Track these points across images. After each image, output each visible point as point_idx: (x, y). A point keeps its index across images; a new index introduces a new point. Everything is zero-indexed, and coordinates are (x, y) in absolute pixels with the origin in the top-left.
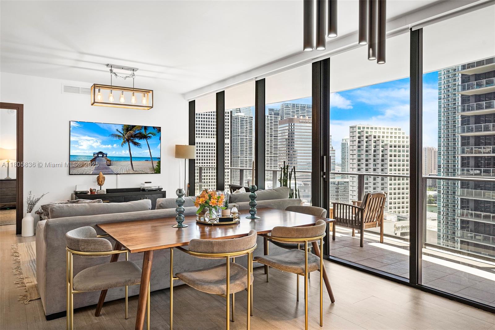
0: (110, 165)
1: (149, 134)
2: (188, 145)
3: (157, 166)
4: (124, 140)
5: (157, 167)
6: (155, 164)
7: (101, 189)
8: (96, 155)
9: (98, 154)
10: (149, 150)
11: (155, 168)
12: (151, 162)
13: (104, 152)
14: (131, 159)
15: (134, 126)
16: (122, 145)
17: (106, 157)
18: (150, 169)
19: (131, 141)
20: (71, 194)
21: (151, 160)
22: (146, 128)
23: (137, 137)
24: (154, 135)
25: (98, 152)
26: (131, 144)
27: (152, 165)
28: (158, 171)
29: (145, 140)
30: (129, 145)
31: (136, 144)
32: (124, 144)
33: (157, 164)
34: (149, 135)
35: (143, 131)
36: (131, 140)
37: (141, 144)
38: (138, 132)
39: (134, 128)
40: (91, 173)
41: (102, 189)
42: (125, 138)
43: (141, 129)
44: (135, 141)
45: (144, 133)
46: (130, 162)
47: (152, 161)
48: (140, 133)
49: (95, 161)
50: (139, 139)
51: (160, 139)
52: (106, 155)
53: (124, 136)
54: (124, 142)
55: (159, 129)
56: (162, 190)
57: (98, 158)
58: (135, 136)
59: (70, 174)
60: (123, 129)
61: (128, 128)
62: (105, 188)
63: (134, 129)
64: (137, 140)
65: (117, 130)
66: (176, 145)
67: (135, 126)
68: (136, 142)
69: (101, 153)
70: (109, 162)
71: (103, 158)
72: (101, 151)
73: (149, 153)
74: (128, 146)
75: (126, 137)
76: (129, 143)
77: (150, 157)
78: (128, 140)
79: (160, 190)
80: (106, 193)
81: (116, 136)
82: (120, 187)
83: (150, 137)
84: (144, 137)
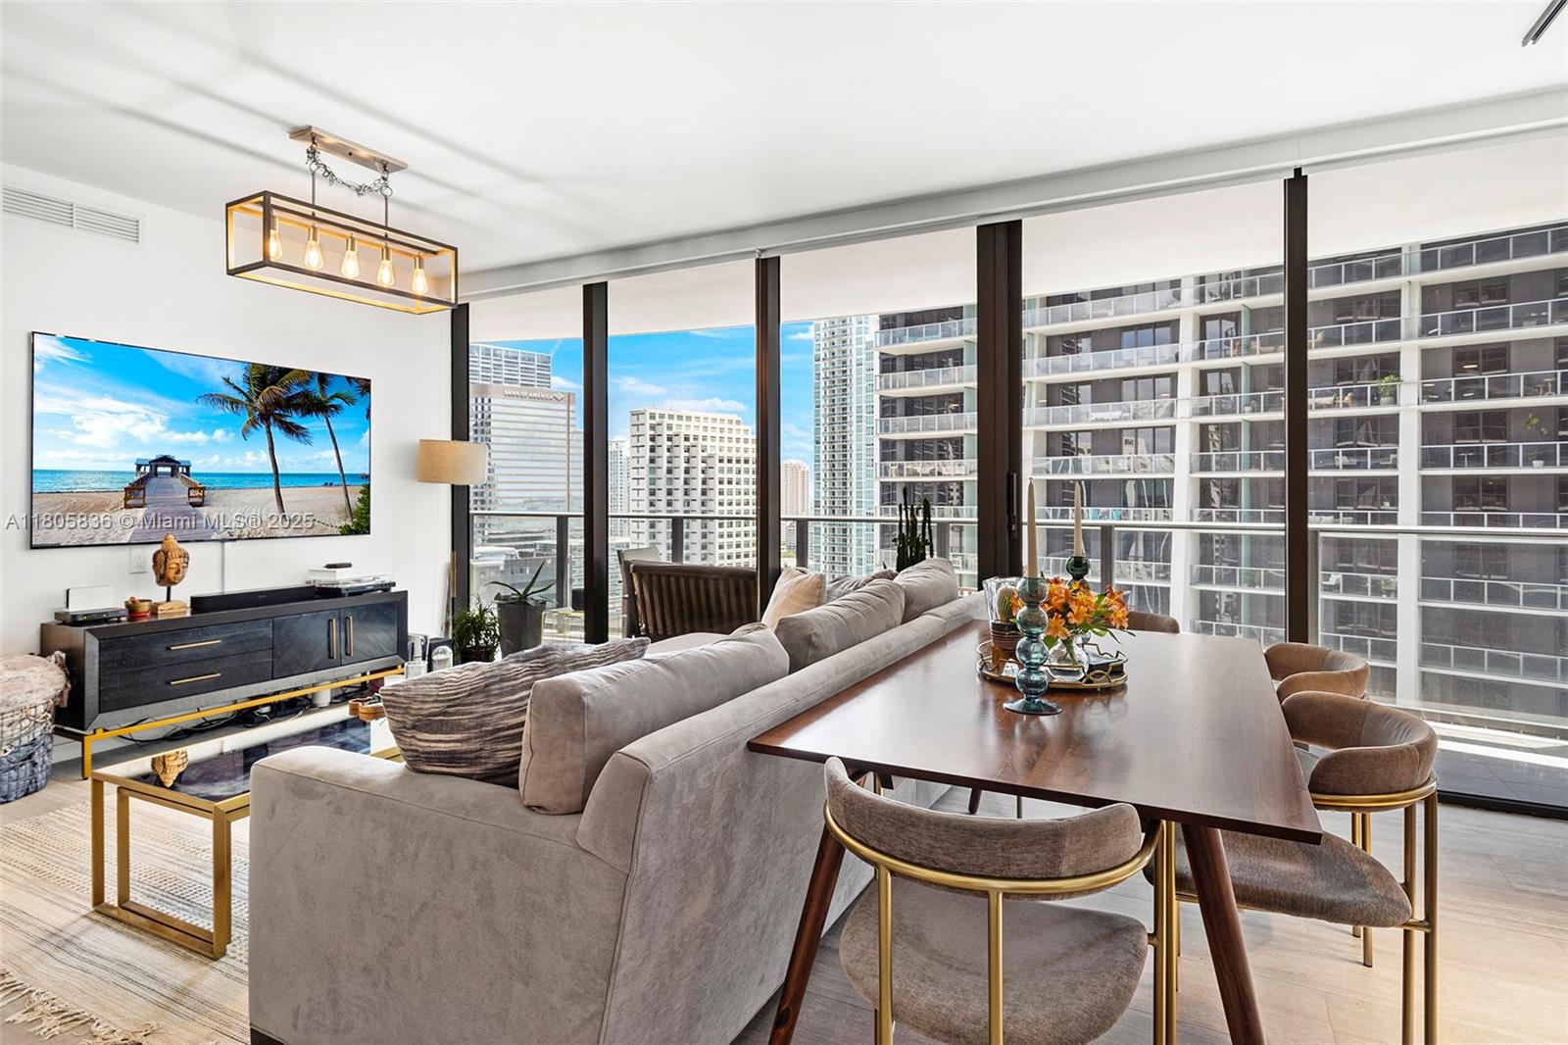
0: (200, 505)
1: (332, 397)
2: (449, 438)
3: (360, 500)
4: (250, 414)
5: (360, 505)
6: (355, 496)
7: (168, 600)
8: (148, 469)
9: (157, 466)
10: (334, 453)
11: (354, 507)
12: (342, 489)
13: (176, 459)
14: (277, 480)
15: (284, 371)
16: (245, 433)
17: (188, 474)
18: (339, 512)
19: (275, 420)
20: (39, 627)
21: (341, 483)
22: (323, 378)
23: (296, 407)
24: (350, 401)
25: (154, 458)
26: (275, 430)
27: (344, 498)
29: (322, 417)
30: (269, 432)
31: (291, 430)
32: (252, 430)
33: (361, 496)
34: (333, 402)
35: (314, 387)
36: (274, 415)
37: (310, 430)
38: (300, 390)
39: (287, 376)
40: (126, 541)
41: (172, 599)
42: (255, 409)
43: (307, 382)
44: (288, 420)
45: (318, 394)
46: (273, 492)
47: (345, 486)
48: (306, 395)
49: (144, 489)
50: (303, 415)
51: (368, 416)
52: (188, 468)
53: (250, 400)
54: (253, 423)
55: (365, 386)
56: (393, 590)
57: (154, 481)
58: (289, 404)
59: (33, 547)
60: (247, 380)
61: (265, 377)
62: (183, 594)
63: (285, 379)
64: (295, 418)
65: (227, 380)
66: (422, 441)
67: (288, 370)
68: (292, 424)
69: (165, 460)
70: (197, 493)
71: (177, 481)
72: (165, 453)
73: (336, 459)
74: (266, 436)
75: (258, 404)
76: (268, 427)
77: (338, 472)
78: (265, 417)
79: (386, 588)
80: (192, 613)
81: (224, 400)
82: (232, 588)
83: (336, 407)
84: (320, 407)
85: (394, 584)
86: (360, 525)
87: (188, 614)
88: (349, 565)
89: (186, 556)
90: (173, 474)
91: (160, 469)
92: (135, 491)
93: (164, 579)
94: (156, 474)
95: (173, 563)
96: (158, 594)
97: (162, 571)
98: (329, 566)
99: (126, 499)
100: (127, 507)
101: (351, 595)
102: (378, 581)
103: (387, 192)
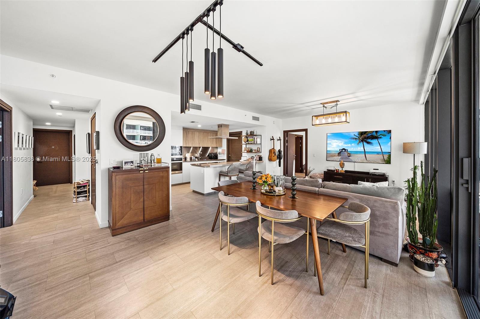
0: (350, 156)
3: (387, 158)
4: (359, 140)
6: (386, 157)
7: (342, 170)
10: (380, 147)
11: (385, 159)
13: (346, 149)
14: (365, 153)
16: (358, 144)
17: (347, 151)
18: (381, 160)
19: (365, 141)
21: (382, 154)
22: (377, 132)
23: (369, 138)
24: (385, 136)
26: (365, 143)
27: (382, 157)
28: (388, 162)
29: (376, 140)
30: (363, 144)
31: (368, 143)
34: (379, 136)
35: (374, 134)
37: (373, 143)
38: (370, 135)
40: (338, 161)
42: (360, 139)
43: (372, 133)
44: (368, 141)
45: (375, 135)
46: (364, 155)
47: (383, 155)
48: (372, 136)
50: (372, 140)
51: (390, 138)
54: (360, 142)
55: (389, 132)
57: (342, 152)
58: (368, 138)
59: (327, 161)
60: (359, 134)
61: (362, 134)
63: (367, 133)
64: (369, 141)
65: (354, 135)
67: (367, 131)
68: (368, 142)
69: (344, 149)
70: (349, 154)
71: (345, 152)
72: (344, 148)
75: (361, 138)
76: (363, 143)
77: (381, 151)
78: (362, 141)
81: (354, 138)
82: (356, 170)
83: (380, 137)
84: (376, 138)
90: (345, 151)
91: (343, 150)
92: (339, 154)
94: (342, 151)
100: (338, 156)
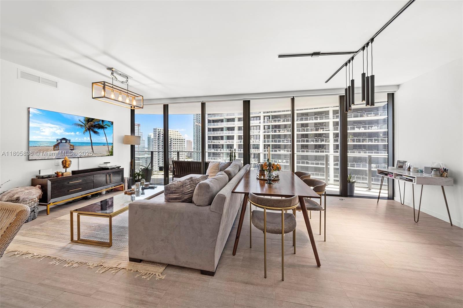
0: (73, 150)
2: (130, 135)
4: (85, 128)
5: (111, 150)
6: (110, 148)
7: (66, 172)
8: (60, 141)
9: (62, 140)
10: (105, 138)
11: (110, 150)
12: (107, 146)
13: (67, 139)
14: (92, 144)
16: (84, 133)
17: (70, 142)
18: (107, 152)
20: (31, 179)
22: (103, 121)
23: (97, 127)
24: (109, 126)
25: (61, 138)
26: (91, 132)
27: (108, 148)
29: (102, 130)
30: (90, 133)
31: (95, 132)
32: (86, 132)
33: (112, 148)
34: (105, 126)
35: (101, 122)
36: (91, 129)
37: (100, 133)
38: (97, 123)
39: (94, 120)
40: (54, 158)
42: (86, 127)
43: (99, 121)
44: (95, 130)
45: (102, 124)
46: (91, 147)
47: (108, 146)
48: (99, 124)
49: (58, 146)
50: (98, 129)
51: (113, 130)
52: (70, 141)
53: (85, 125)
54: (86, 131)
55: (112, 123)
57: (61, 144)
58: (95, 126)
59: (29, 160)
60: (85, 120)
61: (89, 120)
62: (70, 170)
63: (94, 121)
64: (96, 130)
65: (80, 120)
66: (125, 135)
67: (94, 119)
68: (95, 131)
69: (64, 139)
70: (72, 147)
71: (67, 144)
73: (106, 139)
74: (89, 134)
75: (87, 126)
76: (90, 132)
77: (106, 142)
78: (89, 129)
79: (118, 167)
80: (72, 175)
81: (79, 125)
82: (81, 168)
83: (106, 128)
84: (102, 127)
85: (120, 167)
86: (111, 154)
87: (71, 175)
88: (110, 163)
89: (71, 161)
90: (66, 142)
91: (63, 141)
92: (56, 146)
93: (65, 167)
94: (62, 142)
95: (67, 163)
96: (63, 170)
97: (64, 165)
98: (104, 163)
99: (54, 148)
100: (54, 150)
101: (111, 169)
102: (117, 166)
103: (128, 83)
